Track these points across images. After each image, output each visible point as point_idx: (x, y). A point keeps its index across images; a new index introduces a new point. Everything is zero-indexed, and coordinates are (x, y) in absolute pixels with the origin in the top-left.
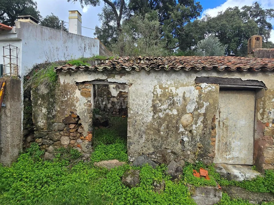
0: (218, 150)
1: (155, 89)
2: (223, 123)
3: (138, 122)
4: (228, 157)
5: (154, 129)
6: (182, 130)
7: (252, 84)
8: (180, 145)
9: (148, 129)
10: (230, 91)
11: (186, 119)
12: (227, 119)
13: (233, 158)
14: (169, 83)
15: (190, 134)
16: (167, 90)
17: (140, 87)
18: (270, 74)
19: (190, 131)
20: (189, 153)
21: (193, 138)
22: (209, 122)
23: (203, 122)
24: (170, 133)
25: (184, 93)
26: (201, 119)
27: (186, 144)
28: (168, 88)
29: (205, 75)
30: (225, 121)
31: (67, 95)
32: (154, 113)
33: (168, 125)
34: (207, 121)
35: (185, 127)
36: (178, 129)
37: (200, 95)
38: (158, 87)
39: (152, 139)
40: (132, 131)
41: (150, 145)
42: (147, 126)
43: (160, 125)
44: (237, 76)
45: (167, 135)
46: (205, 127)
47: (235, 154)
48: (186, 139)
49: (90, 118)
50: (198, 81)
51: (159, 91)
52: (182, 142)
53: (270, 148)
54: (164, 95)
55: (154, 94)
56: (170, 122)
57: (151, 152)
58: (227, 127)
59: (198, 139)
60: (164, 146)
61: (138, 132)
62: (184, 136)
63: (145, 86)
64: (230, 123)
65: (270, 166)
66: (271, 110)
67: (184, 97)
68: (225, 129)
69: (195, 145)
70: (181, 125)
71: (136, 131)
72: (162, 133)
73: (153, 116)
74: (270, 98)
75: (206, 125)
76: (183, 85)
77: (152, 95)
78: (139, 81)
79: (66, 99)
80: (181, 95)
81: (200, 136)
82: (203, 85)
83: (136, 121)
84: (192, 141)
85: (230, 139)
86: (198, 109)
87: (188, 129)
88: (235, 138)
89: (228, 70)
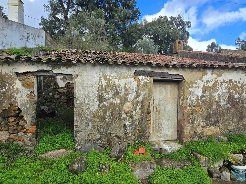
0: (153, 130)
1: (100, 80)
2: (156, 108)
3: (84, 111)
4: (160, 135)
5: (100, 116)
6: (124, 116)
7: (176, 77)
8: (122, 129)
9: (94, 117)
10: (161, 83)
11: (128, 106)
12: (159, 105)
13: (163, 136)
14: (112, 75)
15: (131, 119)
16: (111, 82)
17: (86, 79)
18: (187, 70)
19: (131, 117)
20: (130, 135)
21: (133, 122)
22: (145, 108)
23: (141, 108)
24: (114, 119)
25: (126, 84)
26: (140, 105)
27: (128, 128)
28: (111, 80)
29: (142, 69)
30: (157, 106)
31: (5, 86)
32: (100, 102)
33: (112, 113)
35: (126, 113)
36: (120, 115)
37: (138, 86)
38: (103, 78)
39: (98, 126)
40: (79, 120)
41: (97, 132)
42: (93, 114)
43: (105, 113)
44: (165, 71)
45: (112, 122)
46: (143, 112)
47: (165, 132)
48: (127, 124)
49: (34, 109)
50: (137, 74)
51: (104, 83)
52: (125, 126)
53: (188, 126)
54: (108, 85)
55: (99, 85)
56: (114, 109)
57: (97, 138)
58: (159, 111)
59: (137, 123)
60: (109, 132)
61: (85, 120)
62: (126, 121)
63: (90, 77)
64: (161, 108)
65: (188, 138)
66: (188, 97)
67: (125, 87)
68: (157, 114)
69: (135, 128)
70: (123, 112)
71: (83, 120)
72: (107, 120)
73: (99, 105)
74: (187, 87)
75: (143, 110)
76: (124, 77)
77: (98, 86)
78: (85, 73)
79: (4, 90)
80: (123, 86)
81: (138, 120)
82: (141, 77)
83: (83, 111)
84: (132, 125)
85: (161, 121)
86: (137, 97)
87: (129, 114)
88: (165, 119)
89: (158, 66)
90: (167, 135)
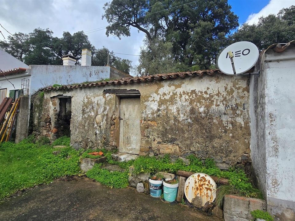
0: (123, 143)
1: (84, 99)
2: (126, 123)
3: (75, 121)
4: (129, 148)
5: (82, 125)
6: (96, 125)
7: (134, 93)
8: (95, 136)
9: (80, 125)
11: (99, 117)
12: (128, 119)
13: (132, 149)
14: (91, 95)
15: (99, 129)
16: (90, 99)
17: (76, 98)
18: (142, 85)
19: (100, 127)
20: (99, 142)
21: (101, 132)
23: (106, 120)
24: (90, 128)
25: (98, 100)
26: (105, 118)
27: (98, 136)
28: (90, 98)
29: (108, 88)
30: (127, 121)
31: (47, 105)
32: (83, 115)
33: (89, 123)
34: (108, 119)
35: (97, 124)
36: (94, 125)
37: (105, 102)
38: (85, 97)
39: (81, 132)
40: (72, 127)
41: (80, 136)
42: (79, 123)
43: (85, 122)
44: (122, 88)
45: (89, 129)
46: (107, 124)
47: (134, 146)
48: (98, 132)
49: (55, 119)
50: (105, 92)
51: (86, 100)
52: (96, 134)
53: (143, 140)
54: (88, 102)
55: (83, 102)
56: (90, 120)
57: (80, 140)
58: (128, 125)
59: (103, 132)
60: (87, 137)
61: (75, 127)
62: (97, 130)
63: (79, 97)
64: (130, 122)
65: (144, 153)
66: (144, 111)
67: (97, 103)
68: (127, 127)
69: (102, 136)
70: (95, 123)
71: (74, 127)
72: (86, 128)
73: (82, 117)
74: (143, 101)
75: (108, 122)
76: (98, 96)
77: (83, 103)
78: (76, 95)
79: (46, 107)
80: (96, 102)
81: (104, 130)
82: (107, 95)
83: (74, 120)
84: (100, 133)
85: (130, 135)
86: (104, 111)
87: (99, 125)
88: (133, 133)
89: (119, 84)
90: (135, 149)
